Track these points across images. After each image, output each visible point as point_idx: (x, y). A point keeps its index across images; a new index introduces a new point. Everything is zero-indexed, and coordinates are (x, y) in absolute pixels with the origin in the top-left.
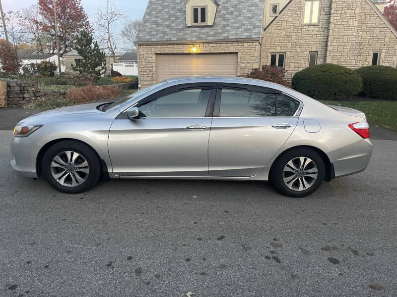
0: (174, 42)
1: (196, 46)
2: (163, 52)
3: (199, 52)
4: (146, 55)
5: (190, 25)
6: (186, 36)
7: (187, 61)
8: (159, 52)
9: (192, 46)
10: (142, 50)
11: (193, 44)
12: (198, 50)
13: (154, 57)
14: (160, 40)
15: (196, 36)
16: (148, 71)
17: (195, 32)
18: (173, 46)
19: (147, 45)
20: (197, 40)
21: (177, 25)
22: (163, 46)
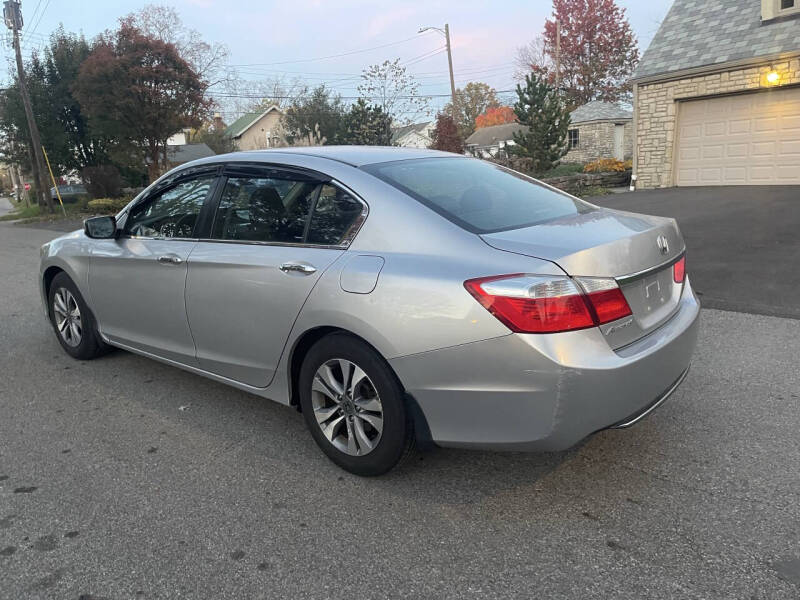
0: (722, 66)
1: (779, 67)
2: (694, 94)
3: (787, 82)
4: (653, 106)
5: (770, 17)
6: (753, 48)
7: (755, 107)
8: (685, 95)
9: (768, 69)
10: (645, 97)
11: (770, 63)
12: (785, 76)
13: (672, 108)
14: (689, 65)
15: (781, 42)
16: (656, 143)
17: (782, 31)
18: (718, 76)
19: (656, 82)
20: (782, 52)
21: (737, 24)
22: (694, 80)
